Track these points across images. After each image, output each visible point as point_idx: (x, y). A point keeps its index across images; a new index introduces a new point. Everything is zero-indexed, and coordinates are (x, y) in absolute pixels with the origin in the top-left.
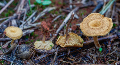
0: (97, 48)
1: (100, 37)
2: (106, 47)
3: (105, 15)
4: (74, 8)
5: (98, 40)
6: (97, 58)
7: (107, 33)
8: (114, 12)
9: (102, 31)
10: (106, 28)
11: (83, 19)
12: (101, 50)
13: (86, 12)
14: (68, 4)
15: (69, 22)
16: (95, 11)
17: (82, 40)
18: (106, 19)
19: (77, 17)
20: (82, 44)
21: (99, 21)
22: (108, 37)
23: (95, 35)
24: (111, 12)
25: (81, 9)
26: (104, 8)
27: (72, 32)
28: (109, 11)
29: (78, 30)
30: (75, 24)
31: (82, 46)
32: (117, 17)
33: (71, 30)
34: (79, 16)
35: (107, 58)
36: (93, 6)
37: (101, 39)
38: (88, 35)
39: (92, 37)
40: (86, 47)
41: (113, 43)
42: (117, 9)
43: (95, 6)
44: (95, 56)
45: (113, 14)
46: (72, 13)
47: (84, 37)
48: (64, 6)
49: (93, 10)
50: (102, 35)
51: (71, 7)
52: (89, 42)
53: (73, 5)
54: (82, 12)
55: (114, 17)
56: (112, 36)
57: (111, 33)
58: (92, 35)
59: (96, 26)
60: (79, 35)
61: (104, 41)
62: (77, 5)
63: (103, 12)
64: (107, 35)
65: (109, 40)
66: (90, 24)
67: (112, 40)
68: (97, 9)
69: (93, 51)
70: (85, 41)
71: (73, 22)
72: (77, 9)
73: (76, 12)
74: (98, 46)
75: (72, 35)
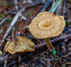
0: (51, 50)
1: (52, 38)
2: (60, 49)
3: (55, 13)
4: (20, 9)
5: (50, 41)
6: (51, 62)
7: (60, 33)
8: (65, 8)
9: (54, 31)
10: (58, 28)
11: (31, 20)
12: (55, 52)
13: (34, 12)
14: (13, 5)
15: (17, 25)
16: (44, 10)
17: (33, 44)
18: (57, 18)
19: (24, 18)
20: (32, 48)
21: (49, 20)
22: (61, 37)
23: (46, 37)
24: (62, 9)
25: (28, 8)
26: (54, 5)
27: (21, 35)
28: (60, 8)
29: (27, 33)
30: (23, 26)
31: (33, 50)
32: (69, 13)
33: (19, 33)
34: (26, 17)
35: (62, 61)
36: (41, 4)
37: (53, 41)
38: (38, 37)
39: (43, 39)
40: (38, 51)
41: (67, 43)
42: (68, 4)
43: (43, 4)
44: (49, 60)
45: (64, 11)
46: (19, 14)
47: (34, 40)
48: (9, 7)
49: (41, 9)
50: (54, 35)
51: (17, 7)
52: (41, 45)
53: (18, 5)
54: (30, 12)
55: (66, 14)
56: (65, 36)
57: (63, 32)
58: (43, 37)
59: (46, 26)
60: (29, 38)
61: (57, 43)
62: (23, 5)
63: (53, 10)
64: (60, 35)
65: (63, 40)
66: (39, 25)
67: (66, 40)
68: (46, 7)
69: (46, 54)
70: (36, 44)
71: (21, 24)
72: (23, 9)
73: (23, 13)
74: (51, 48)
75: (20, 39)
